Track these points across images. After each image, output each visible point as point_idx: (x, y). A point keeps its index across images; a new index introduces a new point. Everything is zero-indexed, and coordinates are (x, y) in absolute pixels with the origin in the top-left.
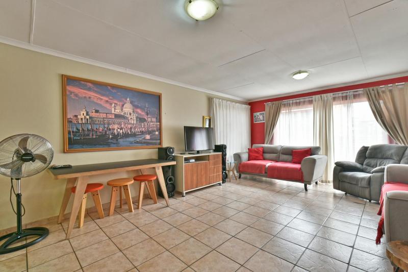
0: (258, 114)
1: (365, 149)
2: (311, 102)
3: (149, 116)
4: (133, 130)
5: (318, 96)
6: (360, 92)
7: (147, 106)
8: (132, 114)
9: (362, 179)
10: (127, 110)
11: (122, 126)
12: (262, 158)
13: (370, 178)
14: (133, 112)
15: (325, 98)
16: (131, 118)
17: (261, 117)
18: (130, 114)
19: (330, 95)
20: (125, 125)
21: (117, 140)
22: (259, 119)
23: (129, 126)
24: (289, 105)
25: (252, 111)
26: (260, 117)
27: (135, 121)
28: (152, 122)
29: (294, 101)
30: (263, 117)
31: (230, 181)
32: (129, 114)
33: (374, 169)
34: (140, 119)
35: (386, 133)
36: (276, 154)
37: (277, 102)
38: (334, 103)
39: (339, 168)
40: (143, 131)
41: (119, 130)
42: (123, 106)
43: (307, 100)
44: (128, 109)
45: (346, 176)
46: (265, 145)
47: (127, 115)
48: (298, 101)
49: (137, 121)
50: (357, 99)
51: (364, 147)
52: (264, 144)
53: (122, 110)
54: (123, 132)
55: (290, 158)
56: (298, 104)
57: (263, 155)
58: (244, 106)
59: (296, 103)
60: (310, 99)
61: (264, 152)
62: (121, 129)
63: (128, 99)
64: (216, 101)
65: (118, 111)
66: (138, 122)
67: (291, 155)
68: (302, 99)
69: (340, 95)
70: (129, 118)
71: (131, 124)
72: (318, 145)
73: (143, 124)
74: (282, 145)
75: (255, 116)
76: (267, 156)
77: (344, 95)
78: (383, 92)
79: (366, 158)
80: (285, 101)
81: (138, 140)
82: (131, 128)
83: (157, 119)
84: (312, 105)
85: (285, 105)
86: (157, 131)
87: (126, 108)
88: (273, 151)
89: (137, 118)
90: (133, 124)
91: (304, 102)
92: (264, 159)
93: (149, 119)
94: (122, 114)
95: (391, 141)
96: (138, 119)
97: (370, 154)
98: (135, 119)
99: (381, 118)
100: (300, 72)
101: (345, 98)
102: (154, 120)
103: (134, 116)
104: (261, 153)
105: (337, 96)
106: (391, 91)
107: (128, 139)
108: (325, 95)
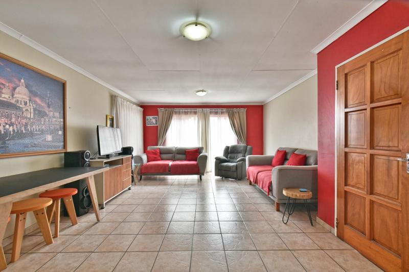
0: (151, 117)
1: (227, 148)
2: (195, 113)
3: (51, 109)
4: (29, 127)
5: (200, 109)
6: (225, 111)
7: (48, 95)
8: (28, 104)
9: (233, 166)
10: (21, 96)
11: (13, 120)
12: (160, 159)
13: (237, 165)
14: (30, 100)
15: (205, 112)
16: (27, 110)
17: (154, 121)
18: (26, 104)
19: (208, 110)
20: (17, 120)
21: (4, 143)
22: (152, 122)
23: (24, 121)
24: (179, 113)
25: (145, 115)
26: (152, 120)
27: (32, 114)
28: (54, 117)
29: (184, 111)
30: (156, 121)
31: (135, 184)
32: (23, 103)
33: (238, 160)
34: (40, 112)
35: (236, 137)
36: (172, 155)
37: (170, 109)
38: (211, 116)
39: (218, 161)
40: (43, 130)
41: (7, 126)
42: (14, 89)
43: (193, 111)
44: (22, 94)
45: (223, 166)
46: (159, 147)
47: (21, 104)
48: (186, 111)
49: (35, 114)
50: (223, 115)
51: (227, 147)
52: (157, 145)
53: (13, 95)
54: (14, 130)
55: (183, 156)
56: (186, 113)
57: (160, 156)
58: (139, 108)
59: (185, 112)
60: (195, 111)
61: (161, 153)
62: (11, 124)
63: (22, 81)
64: (119, 100)
65: (7, 96)
66: (36, 116)
67: (185, 154)
68: (189, 110)
69: (214, 111)
70: (24, 110)
71: (26, 118)
72: (201, 146)
73: (42, 119)
74: (176, 146)
75: (148, 120)
76: (164, 156)
77: (216, 111)
78: (236, 112)
79: (228, 153)
80: (177, 110)
81: (36, 143)
82: (26, 125)
83: (60, 113)
84: (197, 116)
85: (176, 113)
86: (61, 130)
87: (19, 93)
88: (169, 151)
89: (35, 109)
90: (30, 119)
91: (191, 112)
92: (162, 159)
93: (51, 114)
94: (13, 101)
95: (238, 143)
96: (37, 112)
97: (231, 150)
98: (32, 111)
99: (234, 128)
100: (203, 91)
101: (216, 113)
102: (57, 114)
103: (31, 107)
104: (159, 154)
105: (212, 111)
106: (238, 112)
107: (21, 141)
108: (205, 109)
